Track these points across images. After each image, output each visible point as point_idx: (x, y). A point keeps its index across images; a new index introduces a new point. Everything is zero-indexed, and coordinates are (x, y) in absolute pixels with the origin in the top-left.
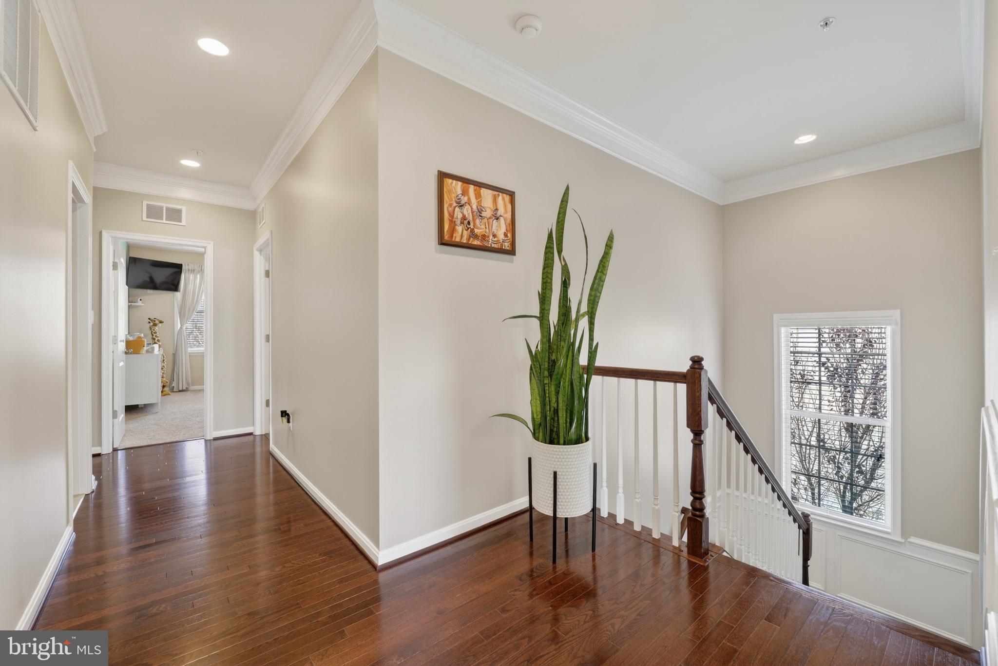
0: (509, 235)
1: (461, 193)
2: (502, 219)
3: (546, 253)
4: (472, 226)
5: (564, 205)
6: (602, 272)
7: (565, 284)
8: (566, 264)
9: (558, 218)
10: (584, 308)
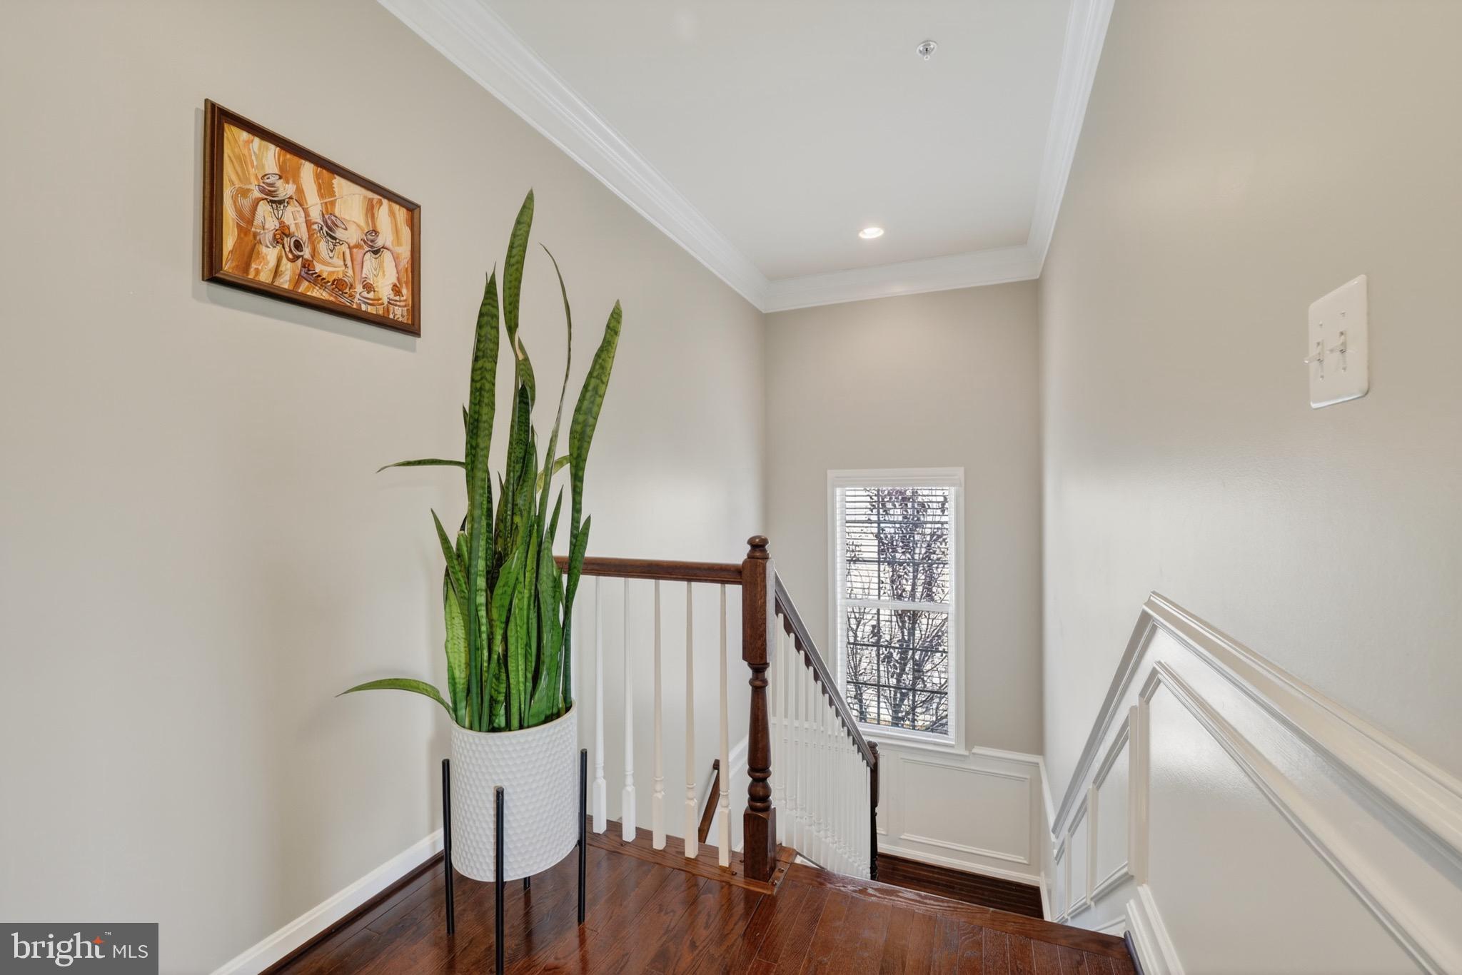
0: (404, 291)
1: (277, 171)
2: (387, 256)
3: (480, 326)
4: (307, 253)
5: (521, 232)
6: (599, 377)
7: (524, 398)
8: (526, 359)
9: (509, 256)
10: (563, 449)
